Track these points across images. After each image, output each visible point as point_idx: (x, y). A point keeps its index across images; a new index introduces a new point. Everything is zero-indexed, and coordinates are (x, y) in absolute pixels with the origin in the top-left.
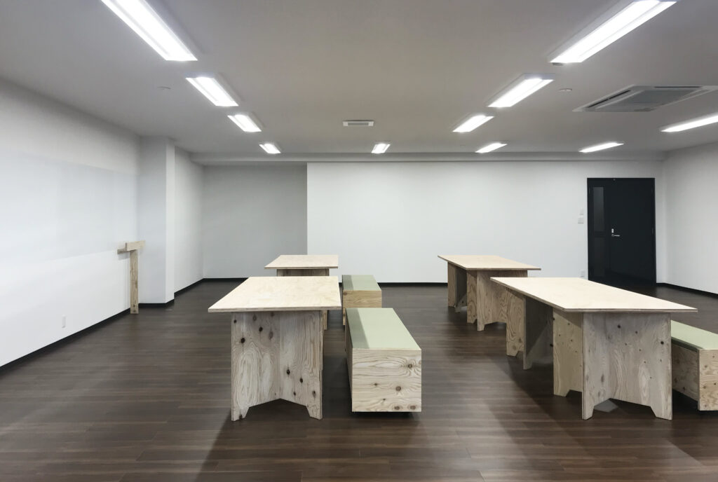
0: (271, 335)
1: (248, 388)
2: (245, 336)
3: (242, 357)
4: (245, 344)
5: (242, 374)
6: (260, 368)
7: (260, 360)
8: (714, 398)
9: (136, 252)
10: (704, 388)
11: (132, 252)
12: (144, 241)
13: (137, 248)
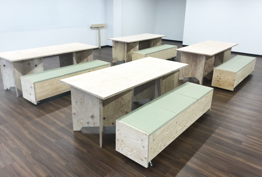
1: (9, 81)
2: (5, 64)
3: (5, 71)
4: (6, 67)
5: (6, 76)
8: (122, 147)
9: (99, 28)
10: (118, 140)
11: (98, 27)
12: (106, 24)
13: (99, 27)
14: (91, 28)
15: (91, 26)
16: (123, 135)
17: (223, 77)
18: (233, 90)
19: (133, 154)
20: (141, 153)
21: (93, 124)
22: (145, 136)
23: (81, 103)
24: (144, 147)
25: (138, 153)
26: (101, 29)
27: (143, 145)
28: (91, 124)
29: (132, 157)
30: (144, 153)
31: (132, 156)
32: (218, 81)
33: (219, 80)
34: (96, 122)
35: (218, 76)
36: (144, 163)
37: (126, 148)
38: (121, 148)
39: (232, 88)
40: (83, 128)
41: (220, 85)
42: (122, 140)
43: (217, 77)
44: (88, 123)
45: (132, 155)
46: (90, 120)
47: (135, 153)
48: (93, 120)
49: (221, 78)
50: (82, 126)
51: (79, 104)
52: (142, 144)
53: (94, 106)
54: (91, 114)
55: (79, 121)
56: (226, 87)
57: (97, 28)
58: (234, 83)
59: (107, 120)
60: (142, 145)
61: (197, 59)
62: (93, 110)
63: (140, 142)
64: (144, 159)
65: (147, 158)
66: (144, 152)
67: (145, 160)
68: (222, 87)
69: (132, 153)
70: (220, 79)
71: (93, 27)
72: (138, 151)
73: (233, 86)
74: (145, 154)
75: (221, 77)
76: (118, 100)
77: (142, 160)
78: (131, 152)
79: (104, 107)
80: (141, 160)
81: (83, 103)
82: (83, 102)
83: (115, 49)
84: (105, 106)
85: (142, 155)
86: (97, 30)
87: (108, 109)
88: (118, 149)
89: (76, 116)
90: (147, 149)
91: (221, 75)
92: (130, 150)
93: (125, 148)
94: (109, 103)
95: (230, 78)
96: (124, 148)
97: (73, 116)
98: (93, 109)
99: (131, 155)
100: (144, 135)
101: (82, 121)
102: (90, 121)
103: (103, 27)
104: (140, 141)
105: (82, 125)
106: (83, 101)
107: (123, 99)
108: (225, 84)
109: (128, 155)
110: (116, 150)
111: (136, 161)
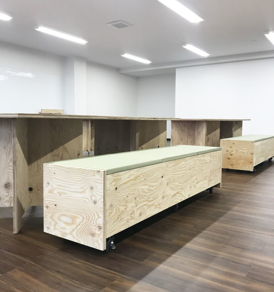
8: (55, 221)
10: (47, 207)
16: (56, 192)
17: (236, 150)
18: (252, 170)
20: (91, 218)
21: (8, 202)
22: (98, 176)
24: (95, 202)
25: (85, 220)
27: (94, 198)
28: (5, 202)
29: (74, 237)
30: (96, 217)
31: (74, 233)
32: (229, 159)
33: (230, 156)
35: (227, 151)
36: (97, 241)
37: (62, 218)
38: (53, 223)
39: (250, 167)
41: (232, 165)
42: (55, 203)
43: (227, 153)
45: (73, 230)
46: (3, 192)
47: (79, 224)
48: (8, 193)
49: (233, 153)
52: (91, 198)
54: (4, 181)
56: (241, 166)
58: (253, 158)
59: (37, 194)
60: (92, 200)
61: (195, 133)
62: (8, 172)
63: (88, 193)
64: (97, 232)
65: (102, 226)
66: (96, 215)
67: (99, 232)
68: (237, 168)
69: (74, 227)
70: (232, 155)
72: (84, 216)
73: (251, 163)
74: (99, 217)
75: (232, 151)
76: (57, 152)
77: (93, 235)
78: (73, 223)
79: (30, 166)
80: (91, 236)
84: (33, 164)
85: (92, 222)
87: (38, 170)
88: (48, 228)
90: (103, 203)
91: (233, 149)
92: (69, 220)
93: (60, 220)
94: (40, 158)
95: (246, 152)
96: (58, 222)
98: (8, 169)
99: (71, 233)
100: (96, 174)
102: (3, 195)
104: (88, 191)
107: (66, 149)
108: (240, 161)
109: (66, 234)
110: (45, 231)
111: (82, 243)
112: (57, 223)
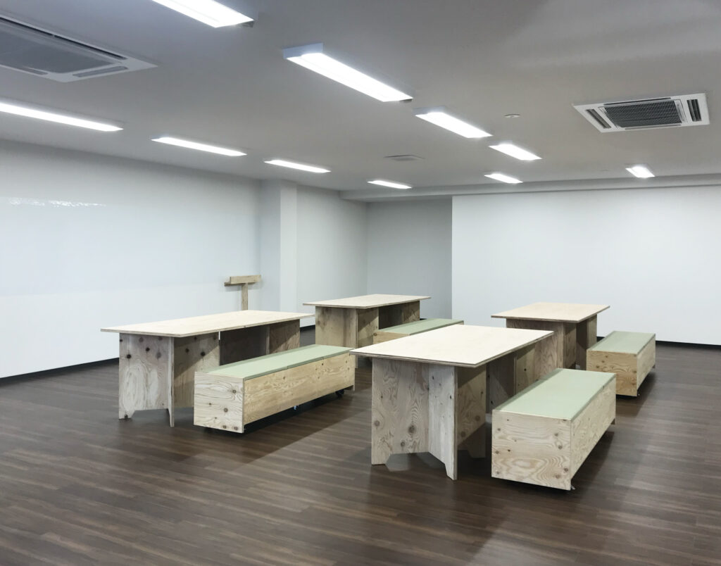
0: (159, 355)
1: (134, 395)
2: (131, 353)
3: (128, 370)
4: (131, 359)
5: (128, 383)
6: (147, 381)
7: (147, 375)
8: (508, 466)
9: (246, 285)
10: (497, 452)
11: (242, 285)
12: (260, 276)
13: (246, 282)
14: (227, 285)
15: (227, 281)
16: (509, 438)
17: (610, 366)
18: (635, 395)
19: (537, 470)
20: (555, 462)
21: (412, 447)
22: (564, 425)
23: (391, 398)
25: (547, 464)
26: (250, 289)
27: (559, 444)
28: (409, 447)
29: (533, 479)
30: (562, 460)
31: (534, 476)
34: (417, 441)
35: (598, 367)
36: (563, 482)
37: (518, 463)
38: (505, 467)
39: (632, 391)
40: (392, 456)
42: (509, 448)
44: (403, 444)
45: (532, 473)
46: (406, 437)
47: (540, 468)
48: (412, 437)
50: (390, 453)
51: (386, 400)
53: (416, 405)
54: (408, 425)
55: (384, 441)
57: (240, 287)
58: (636, 377)
60: (556, 445)
62: (413, 414)
63: (551, 439)
64: (563, 473)
65: (568, 468)
66: (561, 458)
67: (565, 475)
69: (533, 470)
71: (232, 283)
72: (547, 460)
74: (564, 461)
75: (605, 367)
77: (558, 477)
78: (532, 467)
80: (555, 478)
81: (395, 399)
82: (395, 396)
83: (323, 329)
85: (557, 466)
86: (240, 292)
88: (498, 473)
89: (379, 428)
90: (569, 448)
92: (528, 465)
93: (515, 465)
95: (625, 368)
96: (513, 466)
97: (374, 428)
98: (412, 411)
99: (530, 476)
100: (561, 422)
101: (391, 440)
102: (407, 440)
103: (254, 283)
104: (551, 437)
105: (391, 449)
106: (394, 393)
109: (523, 478)
110: (493, 476)
111: (544, 485)
112: (511, 468)
